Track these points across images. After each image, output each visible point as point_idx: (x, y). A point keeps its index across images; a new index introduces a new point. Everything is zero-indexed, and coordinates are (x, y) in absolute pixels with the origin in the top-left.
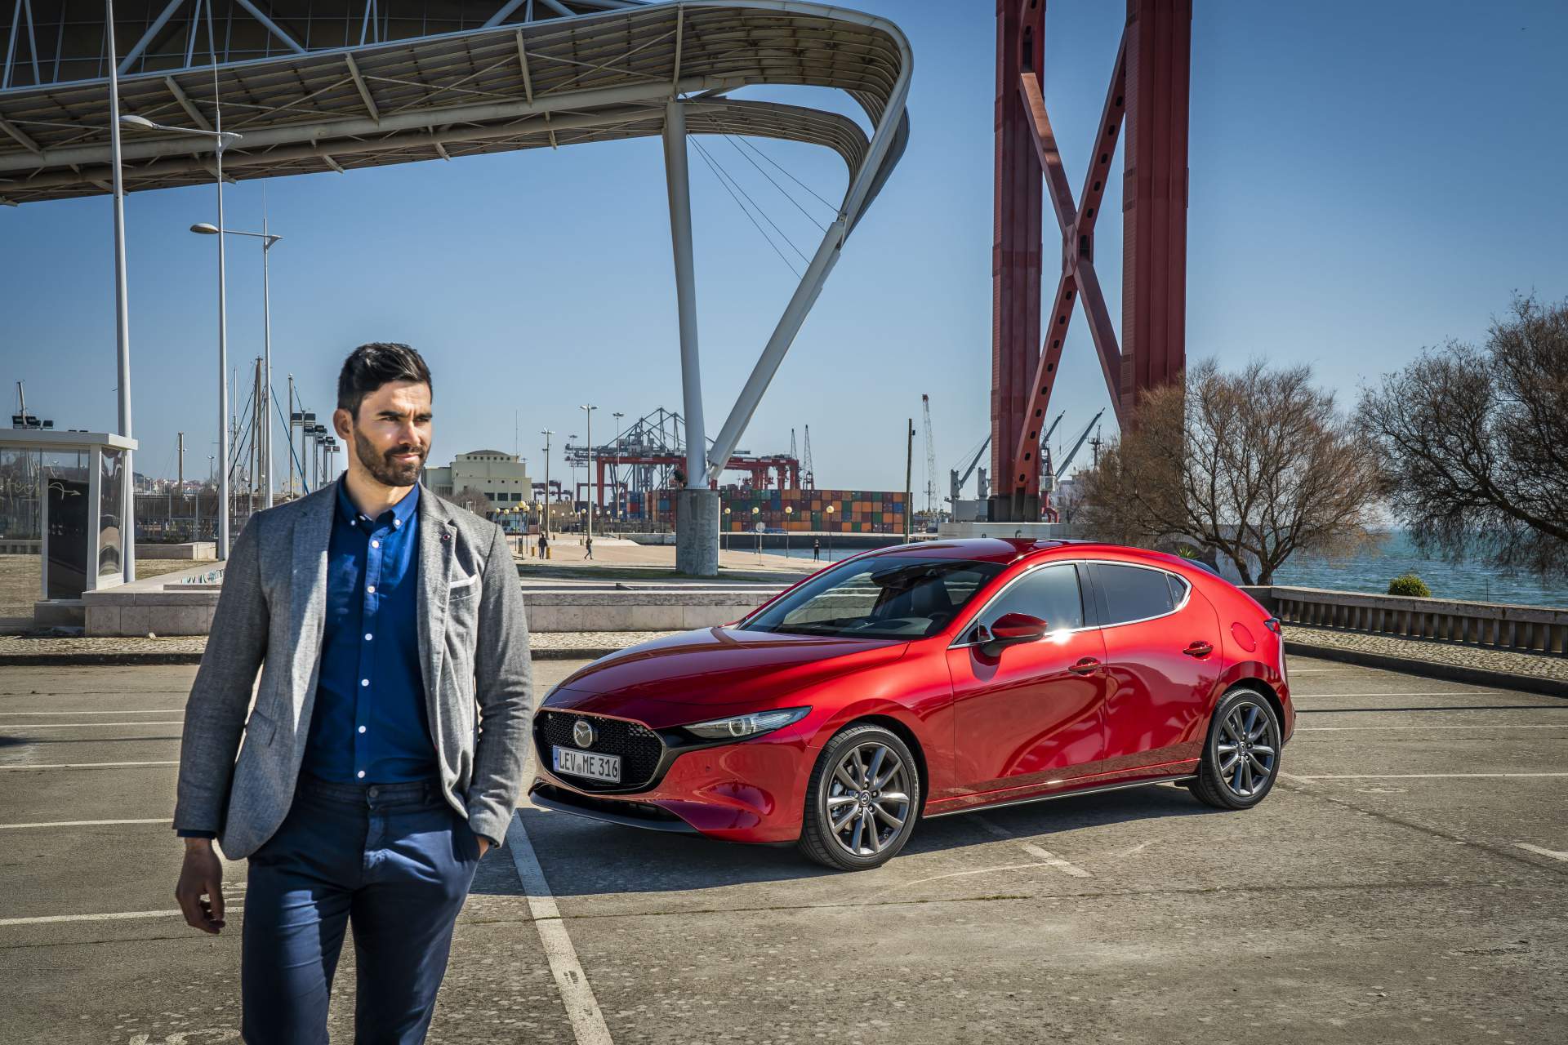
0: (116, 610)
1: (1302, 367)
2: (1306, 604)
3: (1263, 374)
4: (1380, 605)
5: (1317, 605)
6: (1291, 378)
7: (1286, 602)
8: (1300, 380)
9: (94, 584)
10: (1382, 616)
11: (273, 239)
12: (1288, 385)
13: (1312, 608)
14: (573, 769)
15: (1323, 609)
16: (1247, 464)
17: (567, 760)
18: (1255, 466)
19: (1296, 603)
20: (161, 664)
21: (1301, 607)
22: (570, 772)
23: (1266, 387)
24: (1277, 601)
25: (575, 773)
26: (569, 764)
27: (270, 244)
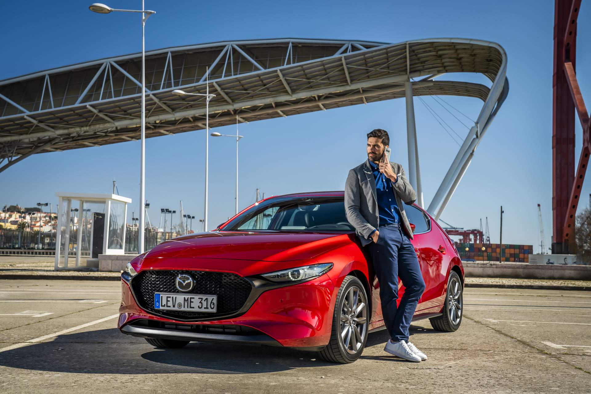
14: (174, 306)
17: (167, 301)
20: (114, 280)
22: (172, 308)
25: (176, 308)
26: (170, 304)
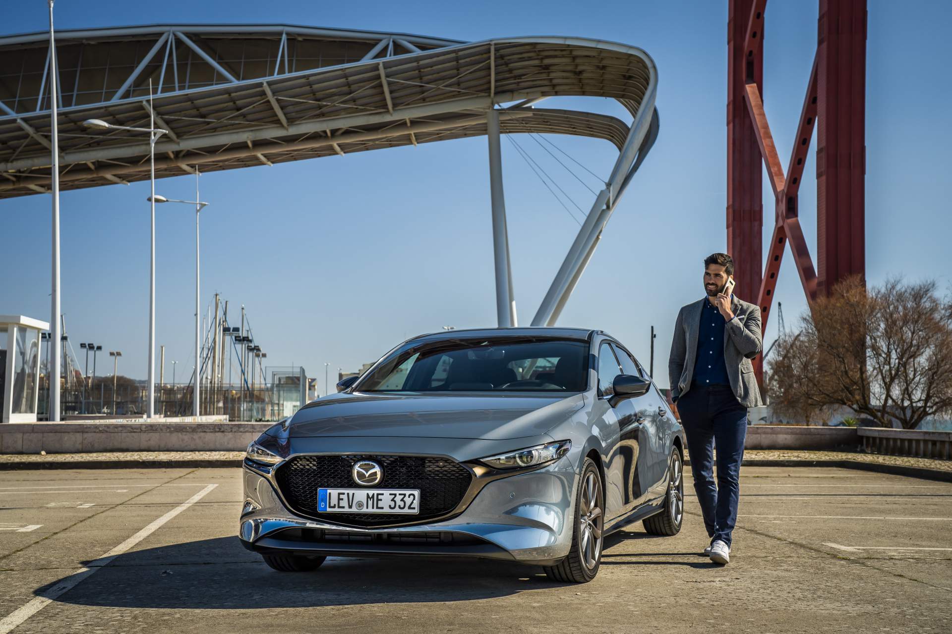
0: (19, 436)
1: (929, 282)
2: (881, 439)
3: (898, 287)
4: (927, 437)
5: (888, 439)
6: (920, 290)
7: (868, 438)
8: (928, 290)
9: (8, 418)
10: (930, 446)
11: (203, 206)
12: (919, 294)
13: (884, 442)
15: (891, 442)
16: (889, 354)
18: (894, 355)
19: (874, 438)
21: (878, 441)
23: (900, 297)
24: (862, 437)
27: (201, 208)
